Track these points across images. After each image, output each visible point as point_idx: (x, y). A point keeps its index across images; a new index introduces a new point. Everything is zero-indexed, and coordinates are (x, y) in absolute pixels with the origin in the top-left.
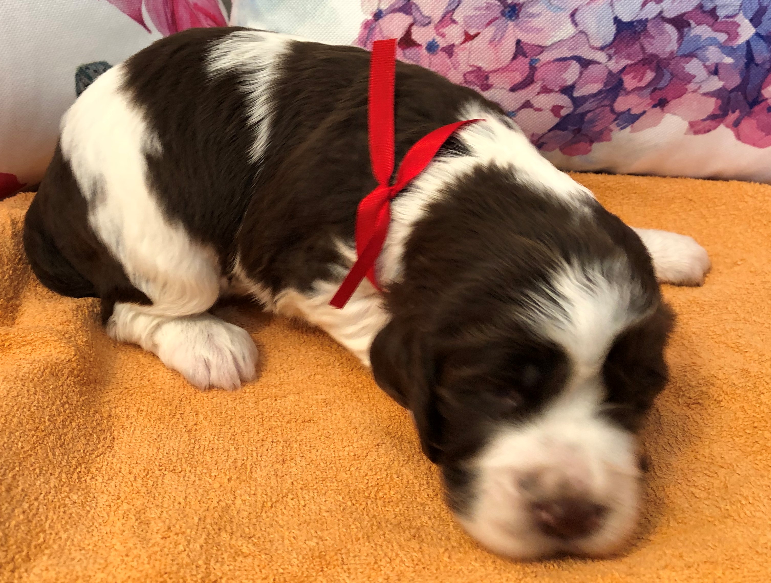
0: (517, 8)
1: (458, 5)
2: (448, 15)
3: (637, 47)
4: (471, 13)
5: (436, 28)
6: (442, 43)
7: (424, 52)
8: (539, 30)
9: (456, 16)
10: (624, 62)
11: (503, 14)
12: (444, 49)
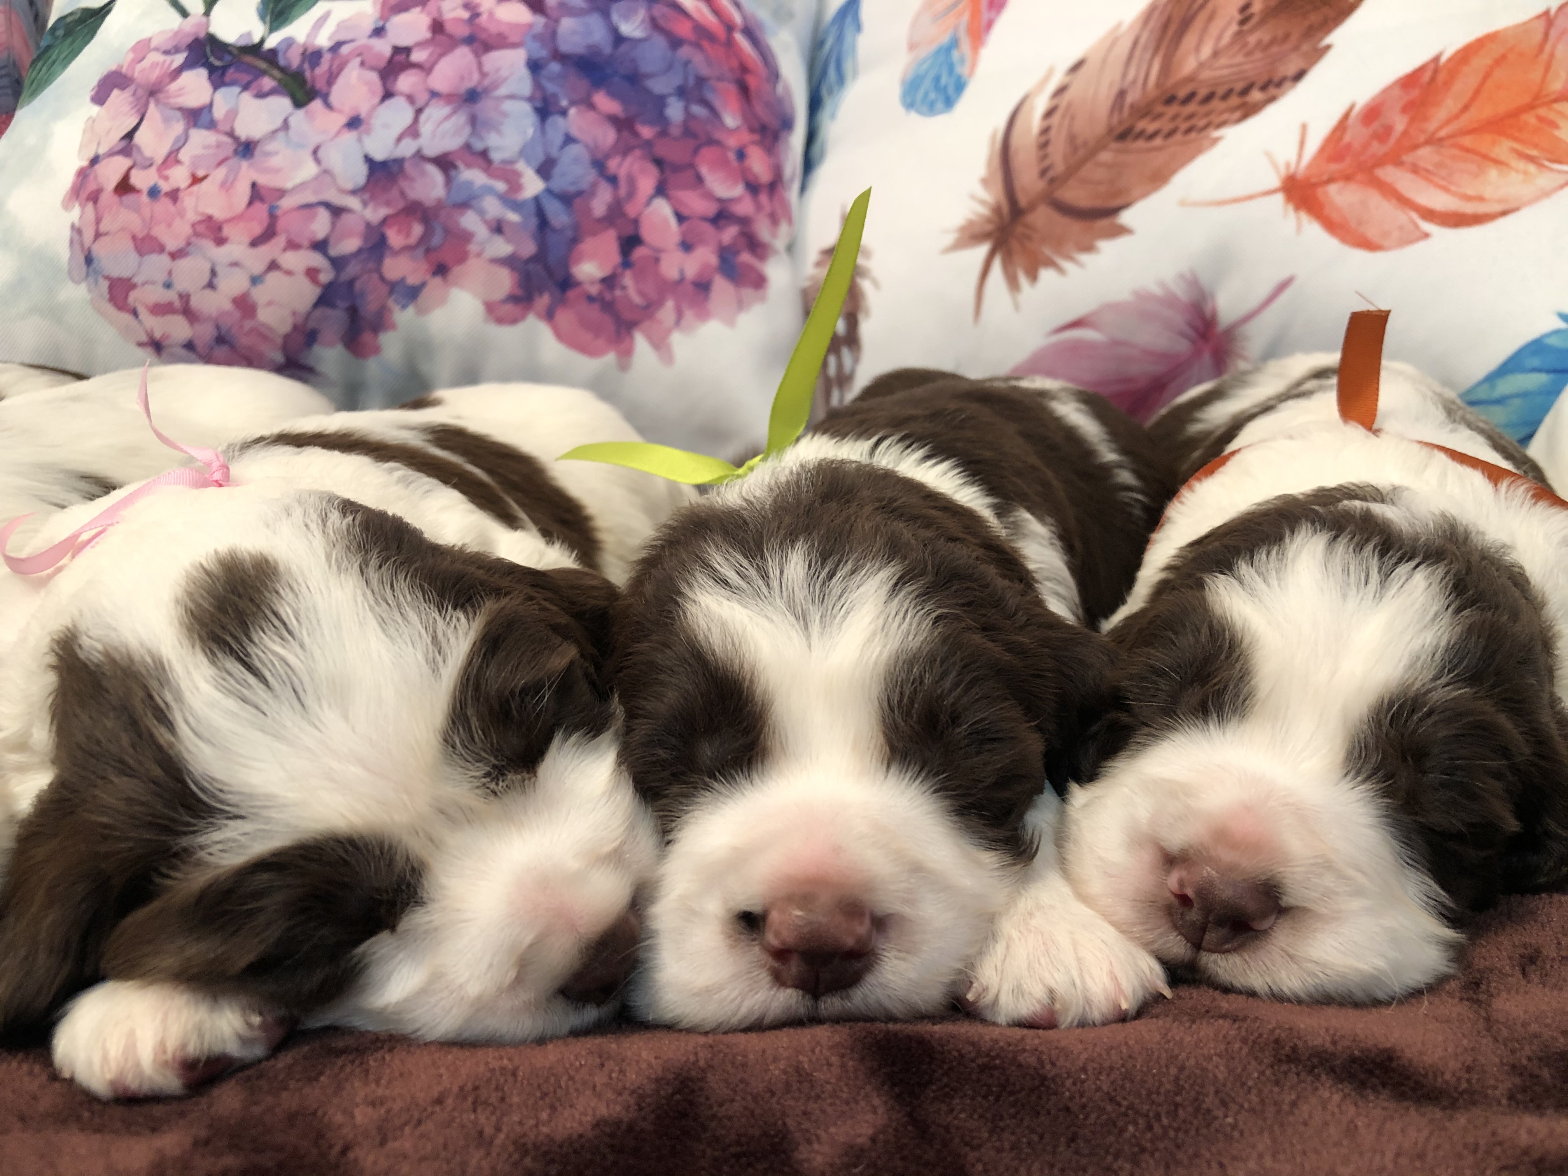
0: (252, 145)
1: (184, 144)
2: (174, 155)
3: (394, 193)
4: (199, 151)
5: (159, 170)
6: (165, 187)
7: (145, 198)
8: (277, 171)
9: (183, 155)
10: (383, 212)
11: (236, 152)
12: (167, 194)
